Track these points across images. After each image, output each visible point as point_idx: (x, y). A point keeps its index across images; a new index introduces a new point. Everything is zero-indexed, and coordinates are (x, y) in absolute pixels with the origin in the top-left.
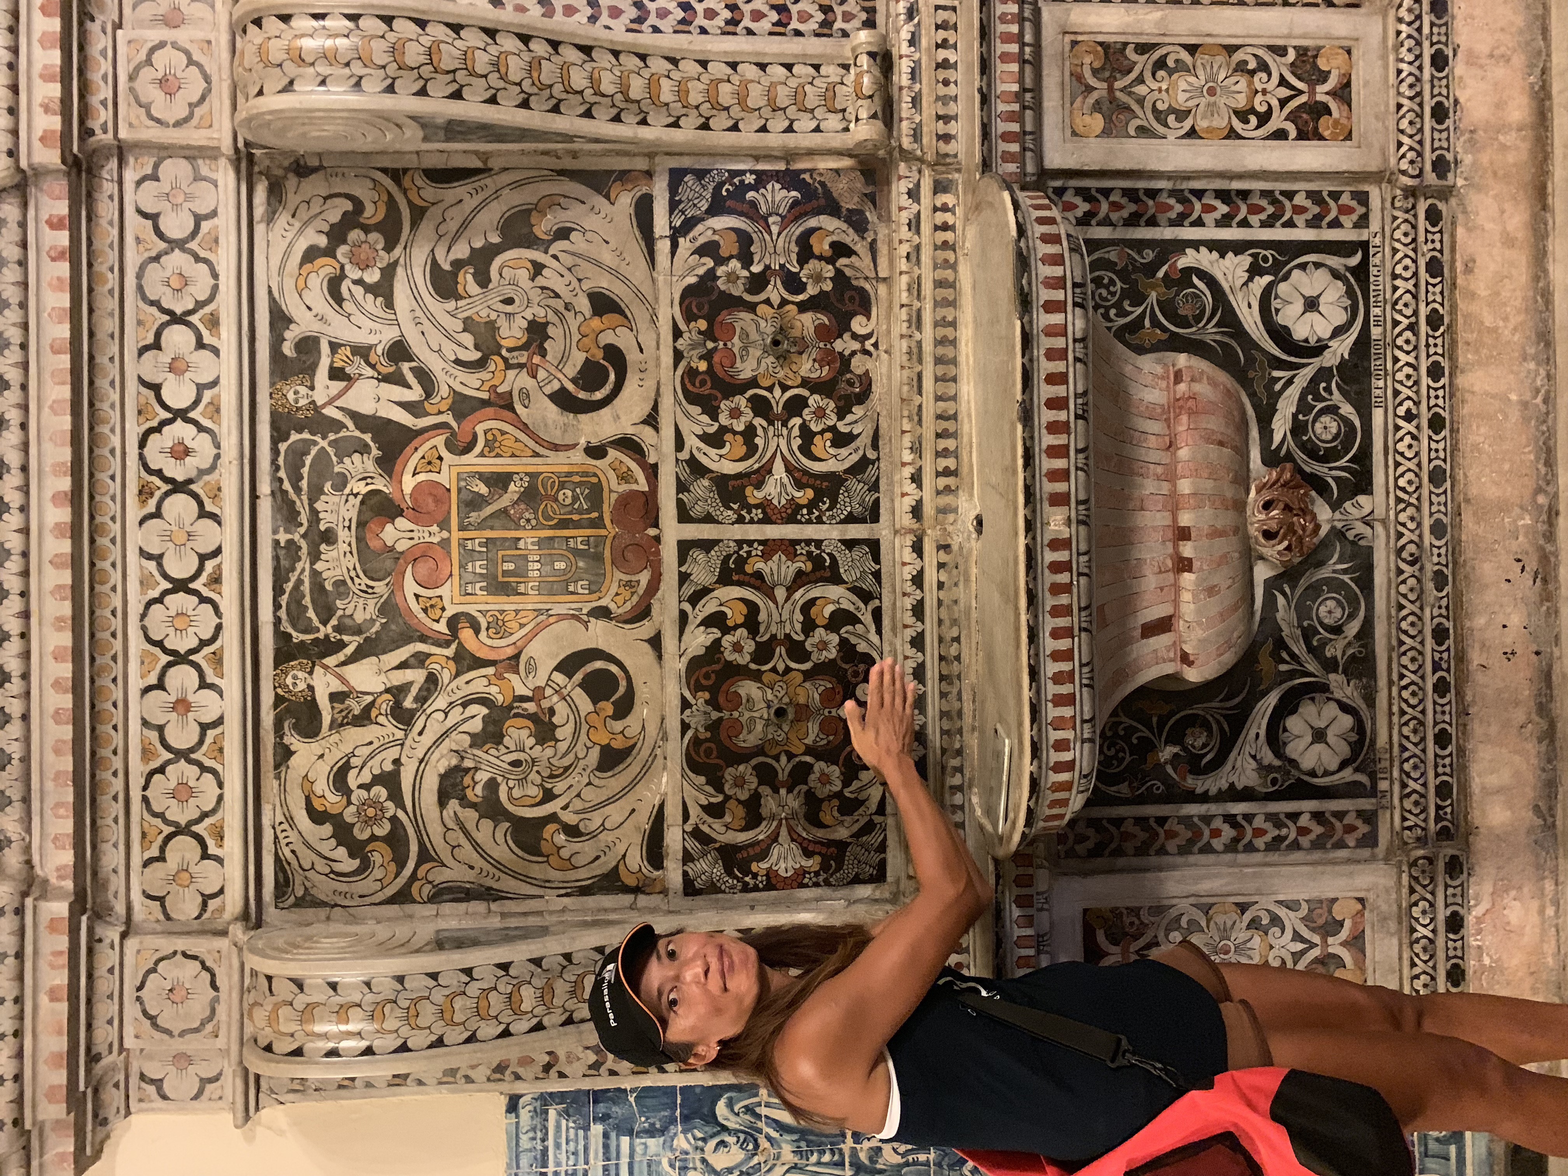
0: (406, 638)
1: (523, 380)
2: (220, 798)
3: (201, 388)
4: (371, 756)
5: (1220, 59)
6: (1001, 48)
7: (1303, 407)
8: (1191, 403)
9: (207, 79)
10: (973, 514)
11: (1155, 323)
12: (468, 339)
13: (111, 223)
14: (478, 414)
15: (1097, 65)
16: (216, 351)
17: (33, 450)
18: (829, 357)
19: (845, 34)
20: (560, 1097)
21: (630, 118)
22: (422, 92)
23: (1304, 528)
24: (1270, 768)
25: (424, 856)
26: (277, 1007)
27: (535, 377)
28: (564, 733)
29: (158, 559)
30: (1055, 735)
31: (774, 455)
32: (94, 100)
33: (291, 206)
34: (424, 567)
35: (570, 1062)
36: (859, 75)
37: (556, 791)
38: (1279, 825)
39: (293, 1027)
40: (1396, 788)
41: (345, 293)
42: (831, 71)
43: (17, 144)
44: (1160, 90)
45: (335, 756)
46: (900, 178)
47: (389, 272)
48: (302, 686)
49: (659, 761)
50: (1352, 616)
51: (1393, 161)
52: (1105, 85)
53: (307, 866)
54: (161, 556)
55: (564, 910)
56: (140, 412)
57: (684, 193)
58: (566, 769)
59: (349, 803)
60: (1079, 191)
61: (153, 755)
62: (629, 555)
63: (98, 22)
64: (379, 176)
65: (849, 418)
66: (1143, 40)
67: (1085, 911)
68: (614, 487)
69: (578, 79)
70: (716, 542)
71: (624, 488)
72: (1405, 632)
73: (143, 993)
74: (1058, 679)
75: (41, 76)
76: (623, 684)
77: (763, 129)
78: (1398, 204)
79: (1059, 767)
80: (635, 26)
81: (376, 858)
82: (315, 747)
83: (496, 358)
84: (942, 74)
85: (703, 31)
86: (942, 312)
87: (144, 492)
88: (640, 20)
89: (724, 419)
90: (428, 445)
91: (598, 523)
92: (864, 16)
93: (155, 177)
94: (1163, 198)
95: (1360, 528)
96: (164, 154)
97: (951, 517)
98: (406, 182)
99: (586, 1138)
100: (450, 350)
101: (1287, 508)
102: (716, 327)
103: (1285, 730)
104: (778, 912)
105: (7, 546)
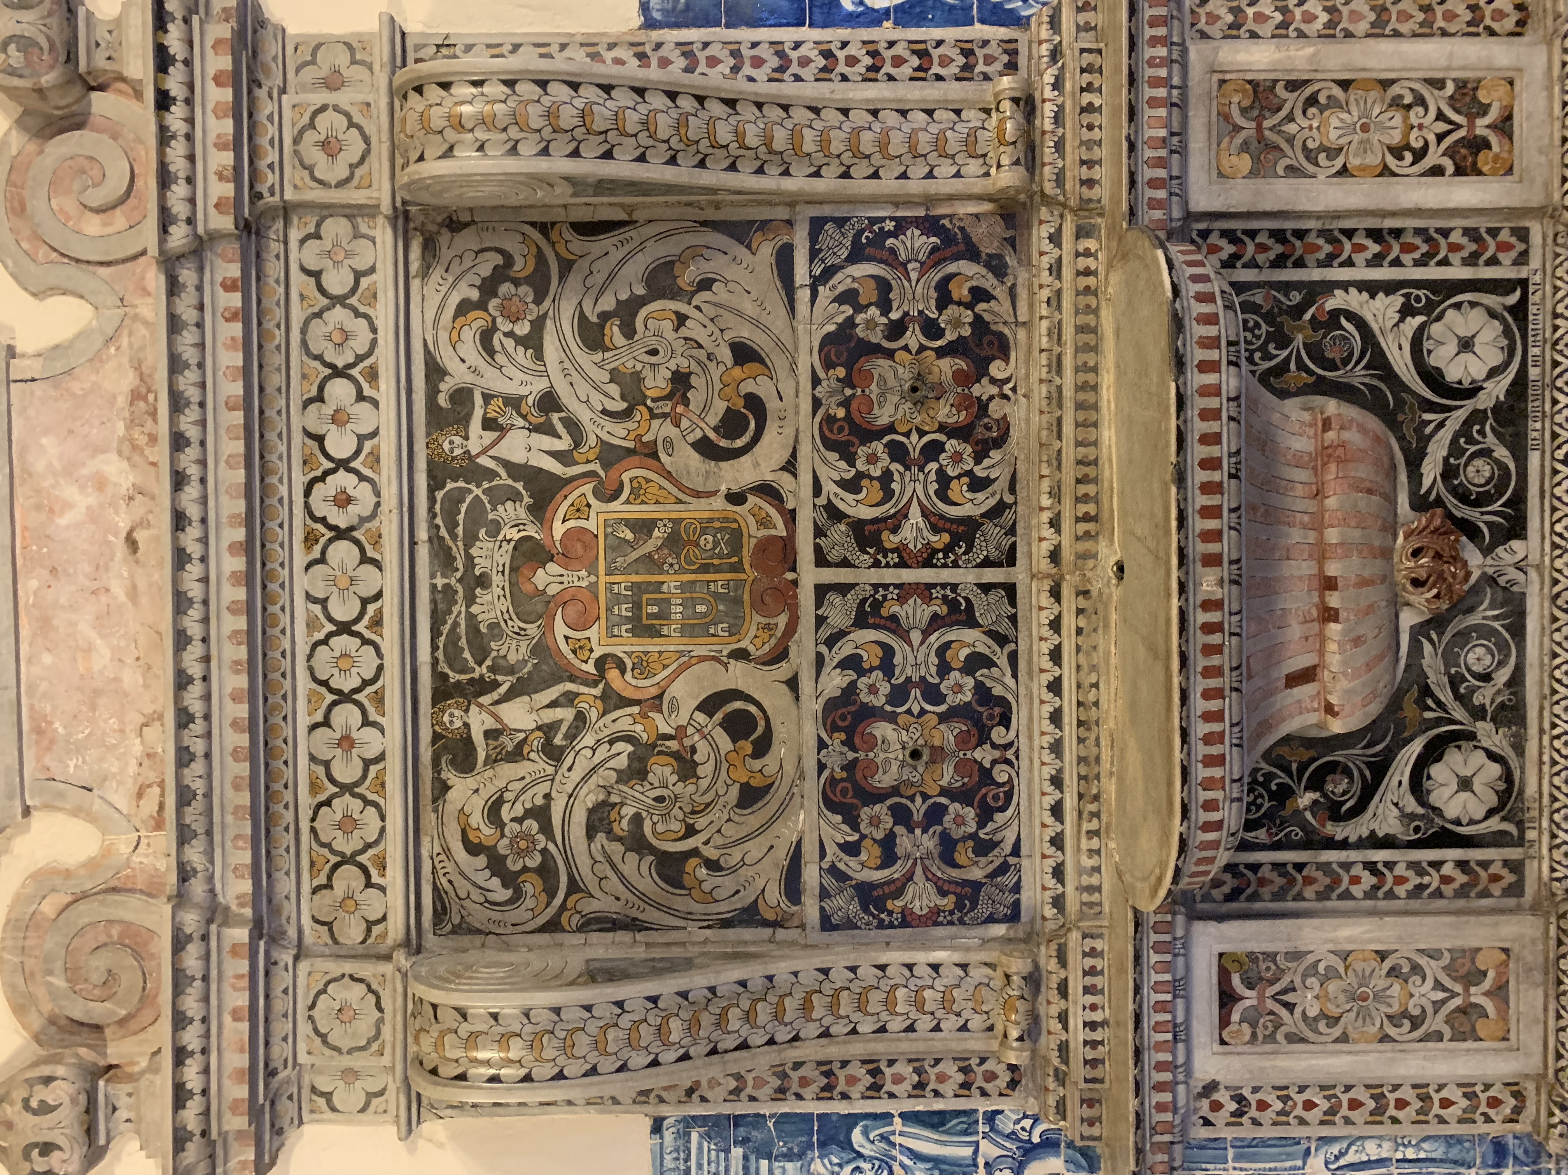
0: (556, 679)
1: (668, 429)
2: (383, 830)
3: (361, 439)
4: (523, 791)
5: (1374, 94)
6: (1149, 92)
7: (1455, 450)
8: (1340, 451)
9: (366, 140)
10: (1113, 560)
11: (1301, 366)
12: (614, 390)
13: (277, 281)
14: (624, 463)
15: (1246, 103)
16: (375, 404)
17: (211, 503)
18: (966, 402)
19: (986, 77)
20: (703, 1120)
21: (773, 170)
22: (576, 153)
23: (1454, 575)
24: (1413, 816)
25: (574, 887)
26: (443, 1034)
27: (678, 426)
28: (705, 771)
29: (323, 602)
30: (1205, 796)
31: (911, 499)
32: (262, 164)
33: (445, 261)
34: (572, 610)
35: (711, 1087)
36: (1002, 121)
37: (698, 827)
38: (1421, 873)
39: (458, 1053)
40: (1546, 838)
41: (497, 346)
42: (972, 116)
43: (194, 212)
44: (1311, 128)
45: (489, 791)
46: (1041, 222)
47: (538, 325)
48: (458, 724)
49: (797, 799)
50: (1501, 664)
51: (1557, 196)
52: (1253, 124)
53: (463, 895)
54: (326, 600)
55: (706, 942)
56: (305, 462)
57: (824, 241)
58: (708, 805)
59: (503, 836)
60: (1224, 233)
61: (322, 789)
62: (768, 599)
63: (265, 89)
64: (528, 229)
65: (986, 462)
66: (1292, 77)
67: (1221, 955)
68: (754, 532)
69: (724, 134)
70: (853, 586)
71: (763, 533)
72: (1559, 681)
73: (315, 1013)
74: (1208, 739)
75: (216, 145)
76: (762, 723)
77: (904, 176)
78: (1560, 241)
79: (1208, 827)
80: (776, 75)
81: (528, 888)
82: (471, 782)
83: (642, 408)
84: (1086, 119)
85: (844, 78)
86: (1083, 357)
87: (310, 539)
88: (781, 69)
89: (861, 465)
90: (577, 493)
91: (737, 568)
92: (1005, 58)
93: (317, 236)
94: (1312, 238)
95: (1513, 574)
96: (325, 212)
97: (1091, 563)
98: (554, 235)
99: (727, 1159)
100: (597, 400)
101: (1438, 556)
102: (855, 374)
103: (1429, 777)
104: (914, 949)
105: (190, 594)
